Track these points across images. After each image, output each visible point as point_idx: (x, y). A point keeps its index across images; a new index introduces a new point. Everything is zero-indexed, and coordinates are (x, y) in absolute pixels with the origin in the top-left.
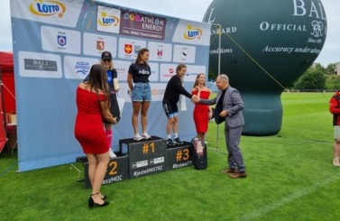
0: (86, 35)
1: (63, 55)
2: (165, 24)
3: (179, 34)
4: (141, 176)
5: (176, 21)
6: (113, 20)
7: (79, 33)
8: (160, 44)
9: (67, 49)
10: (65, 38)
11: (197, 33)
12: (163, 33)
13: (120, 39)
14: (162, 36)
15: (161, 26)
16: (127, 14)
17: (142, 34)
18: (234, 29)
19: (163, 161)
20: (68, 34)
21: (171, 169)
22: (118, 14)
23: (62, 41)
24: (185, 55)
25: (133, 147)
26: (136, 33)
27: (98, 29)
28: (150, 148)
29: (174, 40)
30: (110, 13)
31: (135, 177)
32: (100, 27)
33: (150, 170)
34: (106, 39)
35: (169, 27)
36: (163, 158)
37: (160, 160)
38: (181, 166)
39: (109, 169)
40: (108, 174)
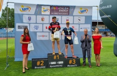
0: (38, 16)
1: (29, 24)
2: (69, 9)
3: (76, 12)
4: (53, 67)
5: (74, 7)
6: (47, 10)
7: (35, 16)
8: (68, 17)
9: (31, 21)
10: (30, 18)
11: (85, 11)
12: (68, 12)
13: (50, 16)
14: (68, 14)
15: (67, 10)
16: (53, 7)
17: (59, 14)
20: (32, 16)
22: (49, 8)
23: (30, 19)
24: (80, 20)
25: (50, 56)
26: (57, 14)
27: (42, 14)
28: (57, 57)
29: (74, 15)
30: (46, 8)
31: (50, 68)
32: (43, 13)
34: (45, 17)
35: (71, 10)
36: (63, 62)
37: (62, 62)
38: (71, 66)
39: (41, 63)
40: (40, 65)
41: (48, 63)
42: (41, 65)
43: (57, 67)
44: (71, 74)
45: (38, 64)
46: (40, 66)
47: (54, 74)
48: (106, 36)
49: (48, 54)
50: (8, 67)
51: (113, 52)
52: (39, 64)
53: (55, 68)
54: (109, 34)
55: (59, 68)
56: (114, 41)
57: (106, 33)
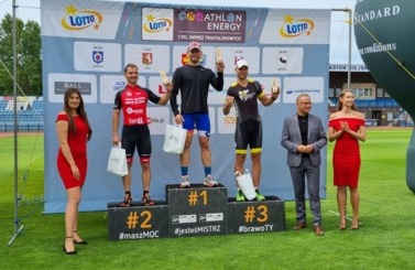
0: (127, 46)
1: (98, 74)
2: (244, 19)
3: (271, 31)
4: (185, 235)
5: (263, 13)
6: (164, 24)
7: (119, 46)
8: (239, 49)
9: (105, 66)
10: (101, 53)
11: (304, 26)
12: (242, 32)
13: (175, 48)
14: (241, 38)
15: (239, 22)
16: (184, 13)
17: (209, 38)
18: (397, 10)
19: (221, 219)
20: (105, 47)
21: (236, 232)
22: (170, 15)
23: (98, 57)
24: (284, 62)
25: (174, 194)
26: (198, 37)
27: (144, 38)
28: (200, 199)
29: (262, 41)
30: (158, 16)
31: (176, 236)
32: (146, 35)
33: (201, 229)
34: (154, 49)
35: (251, 24)
36: (222, 214)
37: (218, 217)
38: (253, 229)
39: (141, 220)
40: (138, 225)
41: (168, 220)
42: (143, 226)
43: (201, 233)
44: (251, 256)
45: (129, 223)
46: (138, 230)
47: (189, 259)
48: (379, 124)
49: (168, 187)
50: (20, 234)
51: (404, 182)
52: (135, 222)
53: (193, 238)
54: (390, 117)
55: (207, 239)
56: (409, 140)
57: (380, 112)
